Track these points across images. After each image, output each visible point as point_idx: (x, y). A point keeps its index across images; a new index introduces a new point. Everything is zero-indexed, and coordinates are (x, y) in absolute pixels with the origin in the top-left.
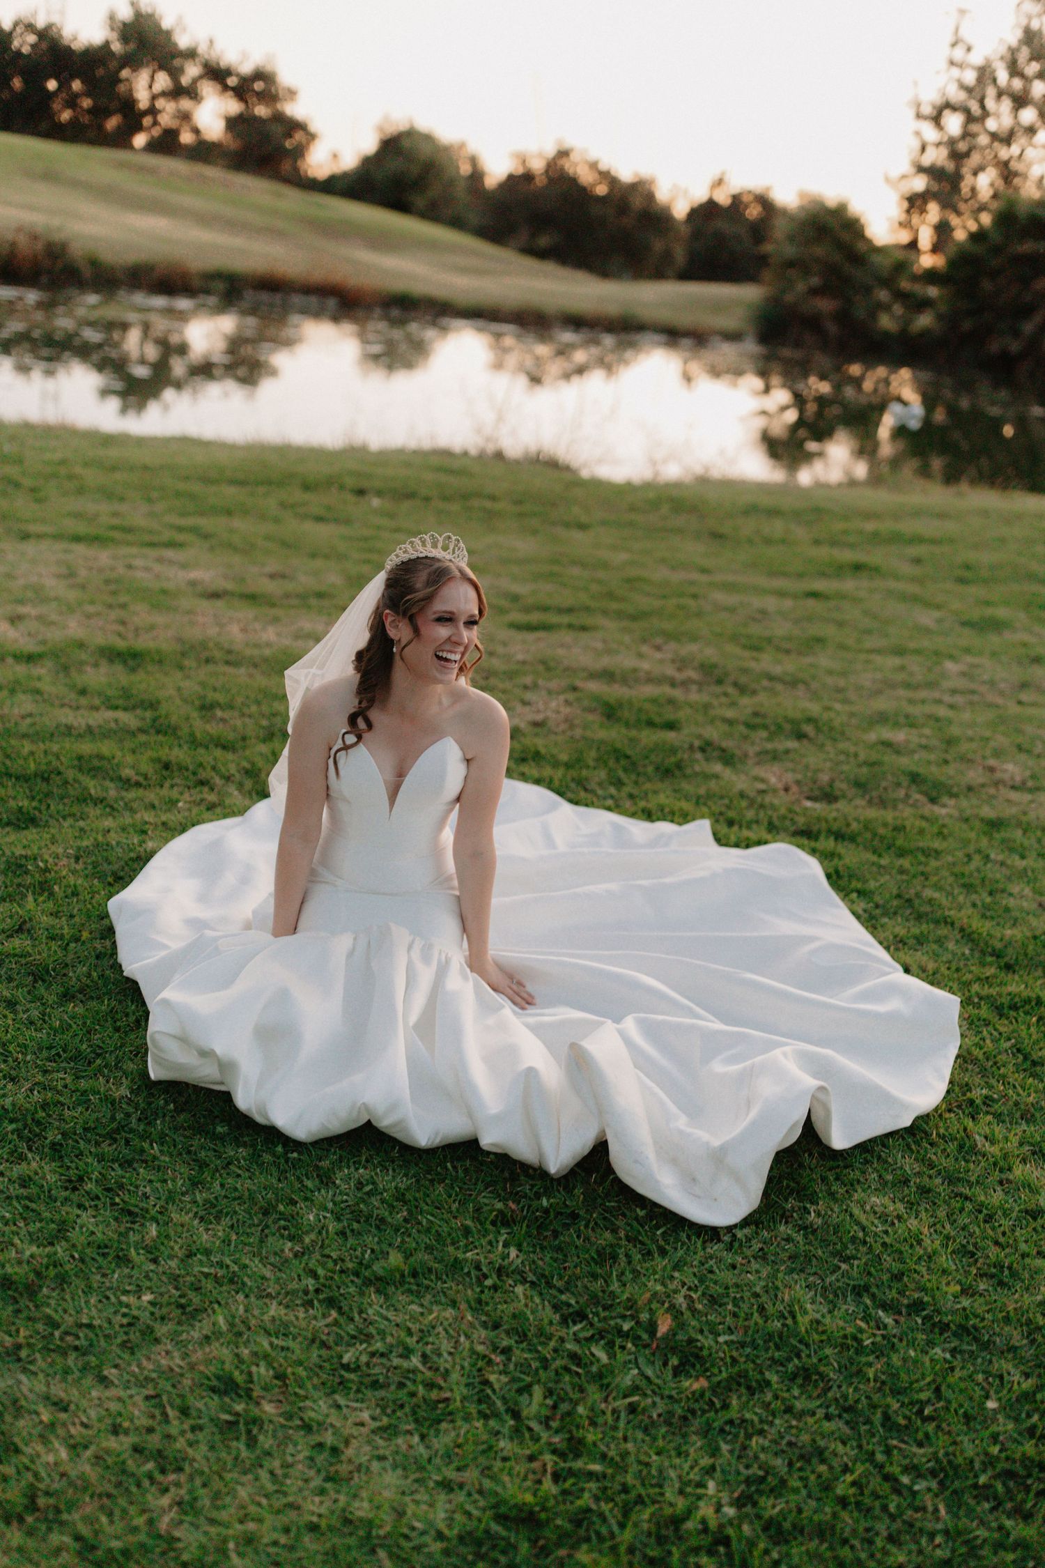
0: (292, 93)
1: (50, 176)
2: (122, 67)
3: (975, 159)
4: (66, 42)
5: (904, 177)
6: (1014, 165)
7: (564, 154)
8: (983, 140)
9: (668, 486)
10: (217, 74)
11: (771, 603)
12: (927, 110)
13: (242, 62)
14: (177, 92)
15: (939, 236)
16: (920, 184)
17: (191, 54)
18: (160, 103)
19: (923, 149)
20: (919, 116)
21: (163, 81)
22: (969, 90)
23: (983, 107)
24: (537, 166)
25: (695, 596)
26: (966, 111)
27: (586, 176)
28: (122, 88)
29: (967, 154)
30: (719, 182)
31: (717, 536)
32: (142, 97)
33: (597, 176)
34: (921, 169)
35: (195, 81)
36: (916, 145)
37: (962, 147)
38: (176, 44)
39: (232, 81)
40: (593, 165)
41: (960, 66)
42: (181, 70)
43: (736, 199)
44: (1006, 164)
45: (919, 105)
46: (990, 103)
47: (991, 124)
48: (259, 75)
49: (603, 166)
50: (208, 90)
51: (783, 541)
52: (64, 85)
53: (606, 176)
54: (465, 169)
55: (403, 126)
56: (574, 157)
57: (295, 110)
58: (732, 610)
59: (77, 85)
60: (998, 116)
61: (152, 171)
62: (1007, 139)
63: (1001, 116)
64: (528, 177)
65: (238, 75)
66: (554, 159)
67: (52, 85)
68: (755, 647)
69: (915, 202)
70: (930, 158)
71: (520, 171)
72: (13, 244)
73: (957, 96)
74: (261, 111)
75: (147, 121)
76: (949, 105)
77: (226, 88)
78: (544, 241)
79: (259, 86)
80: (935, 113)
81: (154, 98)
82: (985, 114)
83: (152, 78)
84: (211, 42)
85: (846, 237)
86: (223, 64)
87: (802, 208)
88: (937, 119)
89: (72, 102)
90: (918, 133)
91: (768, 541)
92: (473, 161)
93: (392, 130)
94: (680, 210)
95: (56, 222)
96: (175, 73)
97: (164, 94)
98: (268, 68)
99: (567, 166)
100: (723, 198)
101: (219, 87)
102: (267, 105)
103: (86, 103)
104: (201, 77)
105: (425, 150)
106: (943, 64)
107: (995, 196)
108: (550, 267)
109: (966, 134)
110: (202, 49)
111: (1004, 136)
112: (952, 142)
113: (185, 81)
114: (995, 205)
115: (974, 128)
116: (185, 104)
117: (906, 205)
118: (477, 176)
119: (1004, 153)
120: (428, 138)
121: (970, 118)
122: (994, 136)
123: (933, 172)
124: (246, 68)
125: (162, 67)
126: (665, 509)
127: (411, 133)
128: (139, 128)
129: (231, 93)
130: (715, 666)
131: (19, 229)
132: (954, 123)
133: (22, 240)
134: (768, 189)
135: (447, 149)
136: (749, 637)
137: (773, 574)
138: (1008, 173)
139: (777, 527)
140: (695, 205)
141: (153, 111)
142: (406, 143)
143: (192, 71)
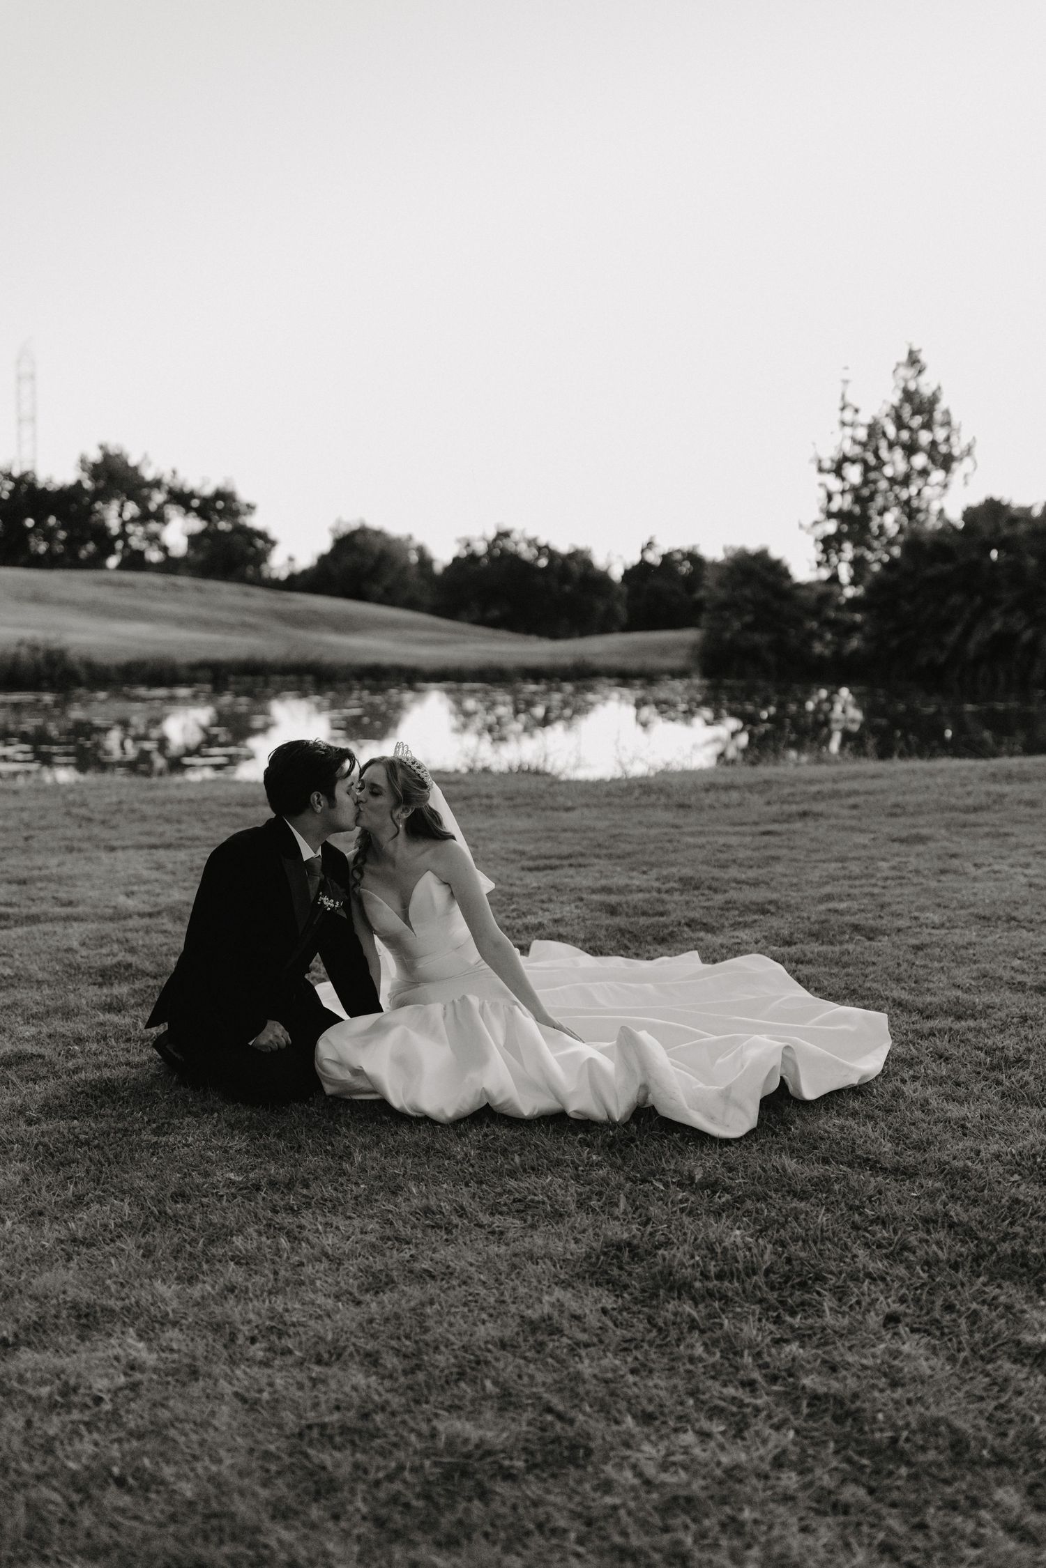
0: (251, 508)
1: (38, 598)
2: (93, 501)
3: (879, 501)
4: (40, 485)
5: (816, 523)
6: (915, 503)
7: (504, 535)
8: (883, 485)
9: (635, 779)
10: (181, 498)
11: (733, 840)
12: (827, 464)
13: (203, 486)
14: (145, 517)
15: (855, 571)
16: (831, 527)
17: (157, 484)
18: (130, 528)
19: (830, 497)
20: (821, 470)
21: (131, 509)
22: (864, 445)
23: (877, 456)
24: (481, 548)
25: (670, 841)
26: (865, 462)
27: (527, 553)
28: (94, 518)
29: (871, 497)
30: (650, 545)
31: (681, 806)
32: (114, 525)
33: (535, 552)
34: (830, 515)
35: (161, 507)
36: (822, 494)
37: (865, 492)
38: (143, 478)
39: (195, 503)
40: (532, 543)
41: (852, 425)
42: (149, 498)
43: (666, 558)
44: (908, 502)
45: (820, 461)
46: (884, 453)
47: (888, 471)
48: (220, 495)
49: (542, 541)
50: (173, 512)
51: (740, 805)
52: (40, 522)
53: (544, 550)
54: (414, 558)
55: (355, 525)
56: (516, 536)
57: (255, 521)
58: (702, 847)
59: (52, 521)
60: (893, 463)
61: (131, 585)
62: (905, 481)
63: (896, 464)
64: (473, 558)
65: (199, 497)
66: (495, 540)
67: (30, 522)
68: (723, 866)
69: (829, 544)
70: (838, 504)
71: (464, 553)
72: (16, 657)
73: (852, 450)
74: (224, 526)
75: (119, 545)
76: (845, 459)
77: (188, 509)
78: (495, 613)
79: (220, 504)
80: (834, 466)
81: (124, 524)
82: (881, 463)
83: (122, 506)
84: (174, 472)
85: (771, 578)
86: (187, 489)
87: (728, 559)
88: (838, 471)
89: (49, 536)
90: (821, 485)
91: (727, 806)
92: (421, 551)
93: (344, 529)
94: (617, 574)
95: (52, 635)
96: (142, 502)
97: (133, 520)
98: (229, 489)
99: (509, 544)
100: (654, 558)
101: (182, 510)
102: (228, 521)
103: (62, 535)
104: (166, 502)
105: (378, 545)
106: (837, 426)
107: (901, 531)
108: (503, 634)
109: (866, 482)
110: (167, 479)
111: (900, 478)
112: (855, 490)
113: (153, 506)
114: (901, 538)
115: (872, 475)
116: (153, 526)
117: (820, 546)
118: (425, 562)
119: (904, 494)
120: (379, 533)
121: (867, 469)
122: (892, 481)
123: (841, 516)
124: (208, 491)
125: (130, 498)
126: (637, 793)
127: (363, 531)
128: (112, 551)
129: (193, 514)
130: (692, 878)
131: (21, 643)
132: (854, 474)
133: (24, 651)
134: (695, 547)
135: (398, 541)
136: (718, 860)
137: (734, 824)
138: (910, 510)
139: (735, 796)
140: (629, 567)
141: (124, 535)
142: (359, 539)
143: (158, 497)
